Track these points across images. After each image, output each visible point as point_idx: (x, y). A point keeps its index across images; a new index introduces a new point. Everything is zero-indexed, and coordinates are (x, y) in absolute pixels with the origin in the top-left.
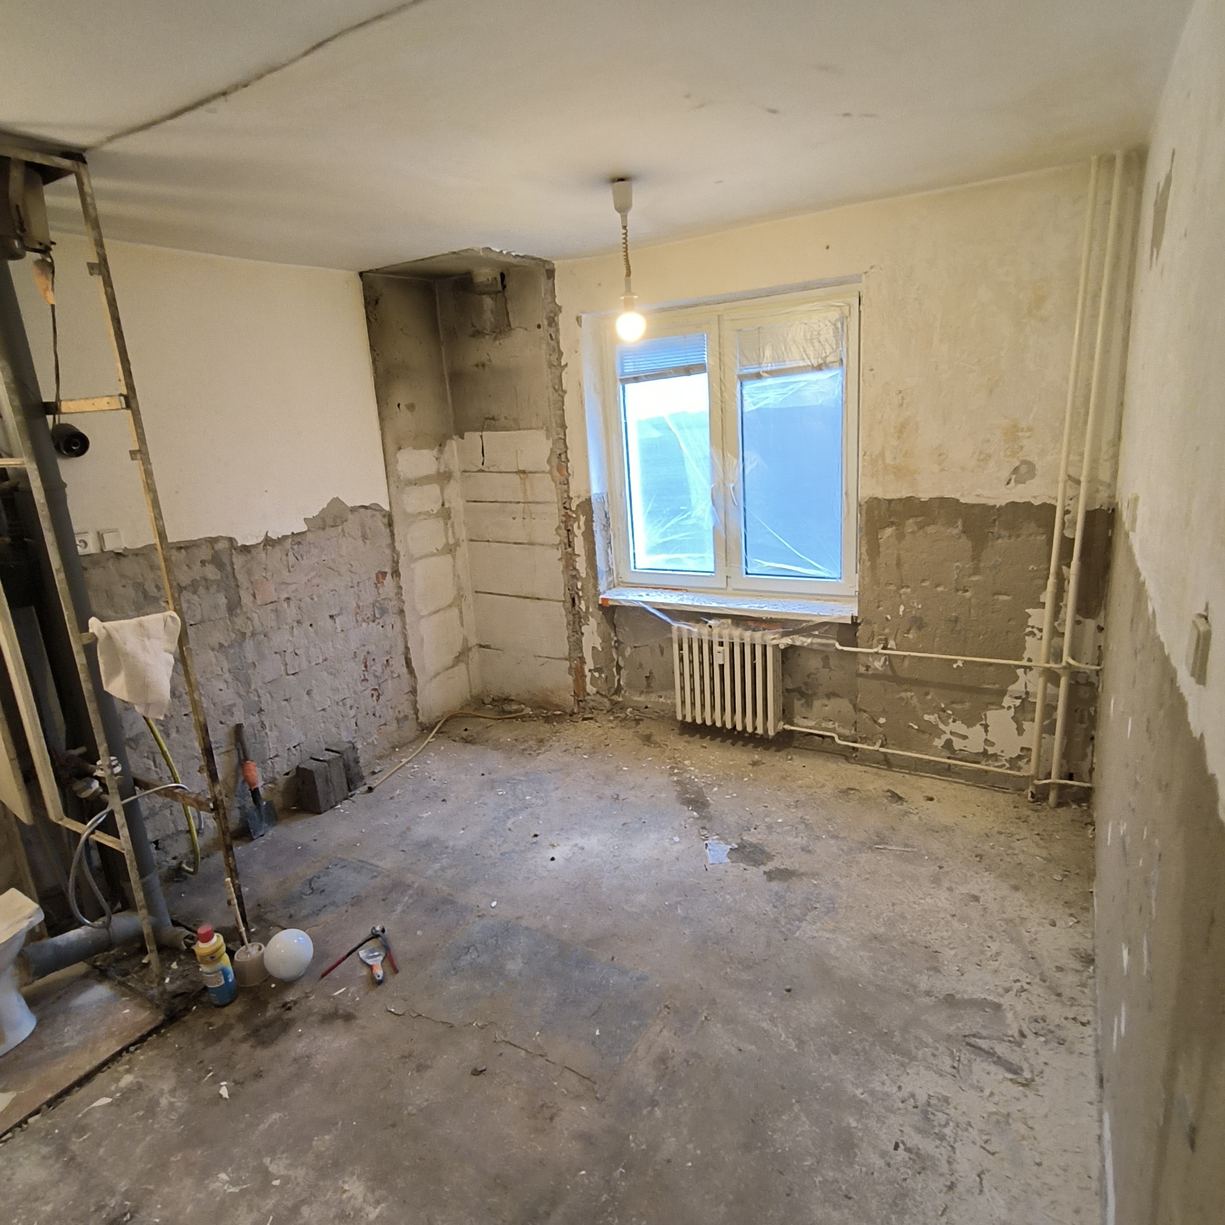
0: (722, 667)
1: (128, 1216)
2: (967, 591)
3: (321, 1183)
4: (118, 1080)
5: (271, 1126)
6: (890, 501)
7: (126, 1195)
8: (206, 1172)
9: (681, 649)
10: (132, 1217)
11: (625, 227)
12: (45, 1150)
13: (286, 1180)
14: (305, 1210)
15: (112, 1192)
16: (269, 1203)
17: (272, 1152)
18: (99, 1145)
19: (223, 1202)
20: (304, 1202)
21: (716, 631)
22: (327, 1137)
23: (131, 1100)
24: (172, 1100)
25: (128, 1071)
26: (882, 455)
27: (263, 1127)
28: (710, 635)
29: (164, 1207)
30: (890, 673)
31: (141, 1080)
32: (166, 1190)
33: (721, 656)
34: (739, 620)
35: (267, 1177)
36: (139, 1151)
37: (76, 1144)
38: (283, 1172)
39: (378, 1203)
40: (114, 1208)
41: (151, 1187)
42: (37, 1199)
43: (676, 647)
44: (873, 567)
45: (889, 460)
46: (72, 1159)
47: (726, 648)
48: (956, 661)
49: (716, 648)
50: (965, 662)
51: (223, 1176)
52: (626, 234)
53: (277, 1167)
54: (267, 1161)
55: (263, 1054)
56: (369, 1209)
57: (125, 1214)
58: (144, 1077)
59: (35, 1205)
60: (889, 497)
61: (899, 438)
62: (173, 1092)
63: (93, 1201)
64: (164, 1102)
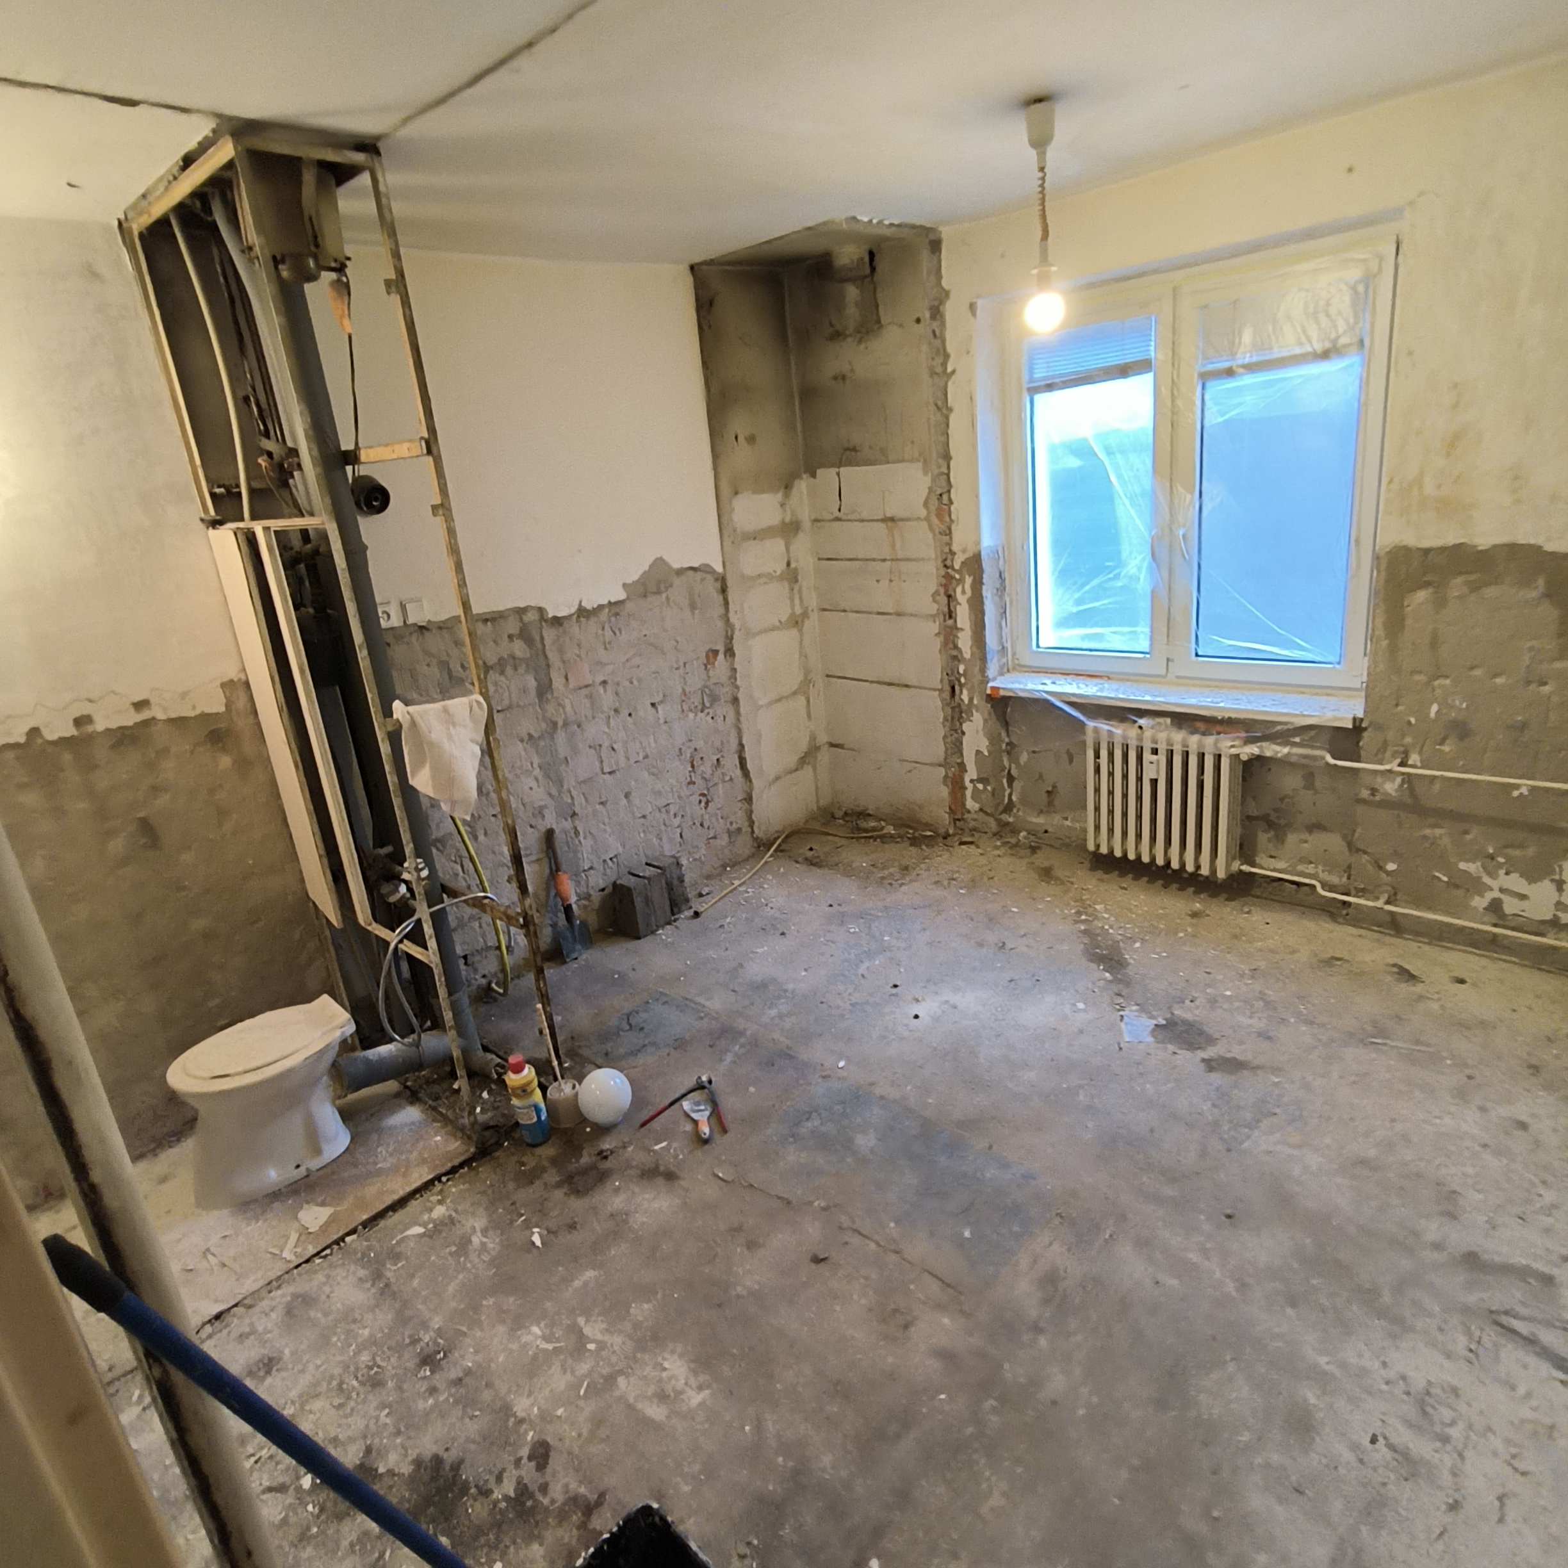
0: (1154, 782)
1: (442, 1354)
2: (1545, 684)
3: (639, 1355)
4: (431, 1210)
5: (586, 1284)
6: (1427, 551)
7: (440, 1332)
8: (518, 1323)
9: (1097, 756)
10: (445, 1356)
11: (1042, 169)
12: (362, 1273)
13: (602, 1346)
14: (621, 1381)
15: (425, 1326)
16: (584, 1367)
17: (587, 1313)
18: (413, 1276)
19: (535, 1358)
20: (621, 1372)
21: (1148, 734)
22: (646, 1306)
23: (444, 1234)
24: (485, 1240)
25: (440, 1202)
26: (1419, 482)
27: (577, 1283)
28: (1140, 739)
29: (476, 1352)
30: (1409, 801)
31: (454, 1214)
32: (479, 1334)
33: (1154, 768)
34: (1183, 720)
35: (582, 1339)
36: (452, 1288)
37: (391, 1271)
38: (599, 1337)
39: (700, 1388)
40: (427, 1344)
41: (464, 1329)
42: (355, 1321)
43: (1090, 754)
44: (1393, 649)
45: (1429, 488)
46: (387, 1285)
47: (1162, 758)
48: (1517, 787)
49: (1147, 756)
50: (1533, 789)
51: (535, 1330)
52: (1043, 179)
53: (593, 1329)
54: (581, 1321)
55: (577, 1204)
56: (690, 1393)
57: (439, 1352)
58: (456, 1211)
59: (353, 1326)
60: (1425, 544)
61: (1448, 454)
62: (484, 1232)
63: (407, 1333)
64: (476, 1240)
